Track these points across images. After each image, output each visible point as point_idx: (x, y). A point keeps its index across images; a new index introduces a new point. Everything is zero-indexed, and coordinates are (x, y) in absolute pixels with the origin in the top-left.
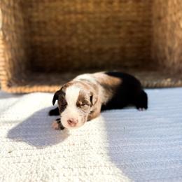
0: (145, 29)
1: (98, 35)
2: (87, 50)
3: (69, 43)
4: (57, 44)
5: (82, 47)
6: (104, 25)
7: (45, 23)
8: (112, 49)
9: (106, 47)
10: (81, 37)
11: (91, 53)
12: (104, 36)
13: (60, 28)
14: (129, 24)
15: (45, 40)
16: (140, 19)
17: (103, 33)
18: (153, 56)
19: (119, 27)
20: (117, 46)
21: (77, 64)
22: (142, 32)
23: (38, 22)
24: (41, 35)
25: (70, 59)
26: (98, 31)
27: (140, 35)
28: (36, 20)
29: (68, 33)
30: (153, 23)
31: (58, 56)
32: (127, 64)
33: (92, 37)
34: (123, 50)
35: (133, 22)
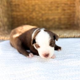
0: (71, 8)
1: (46, 11)
2: (41, 19)
3: (31, 16)
4: (25, 16)
6: (49, 6)
7: (18, 5)
9: (51, 18)
10: (37, 12)
12: (50, 12)
13: (26, 7)
14: (63, 5)
15: (18, 14)
16: (69, 3)
17: (49, 10)
18: (76, 22)
19: (58, 7)
22: (70, 9)
23: (15, 5)
24: (16, 11)
26: (47, 9)
27: (69, 11)
28: (14, 3)
29: (31, 10)
30: (76, 5)
33: (43, 12)
34: (60, 19)
35: (65, 4)
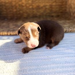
5: (28, 5)
8: (45, 6)
11: (33, 9)
20: (48, 4)
21: (25, 15)
25: (21, 12)
31: (15, 10)
32: (53, 14)
